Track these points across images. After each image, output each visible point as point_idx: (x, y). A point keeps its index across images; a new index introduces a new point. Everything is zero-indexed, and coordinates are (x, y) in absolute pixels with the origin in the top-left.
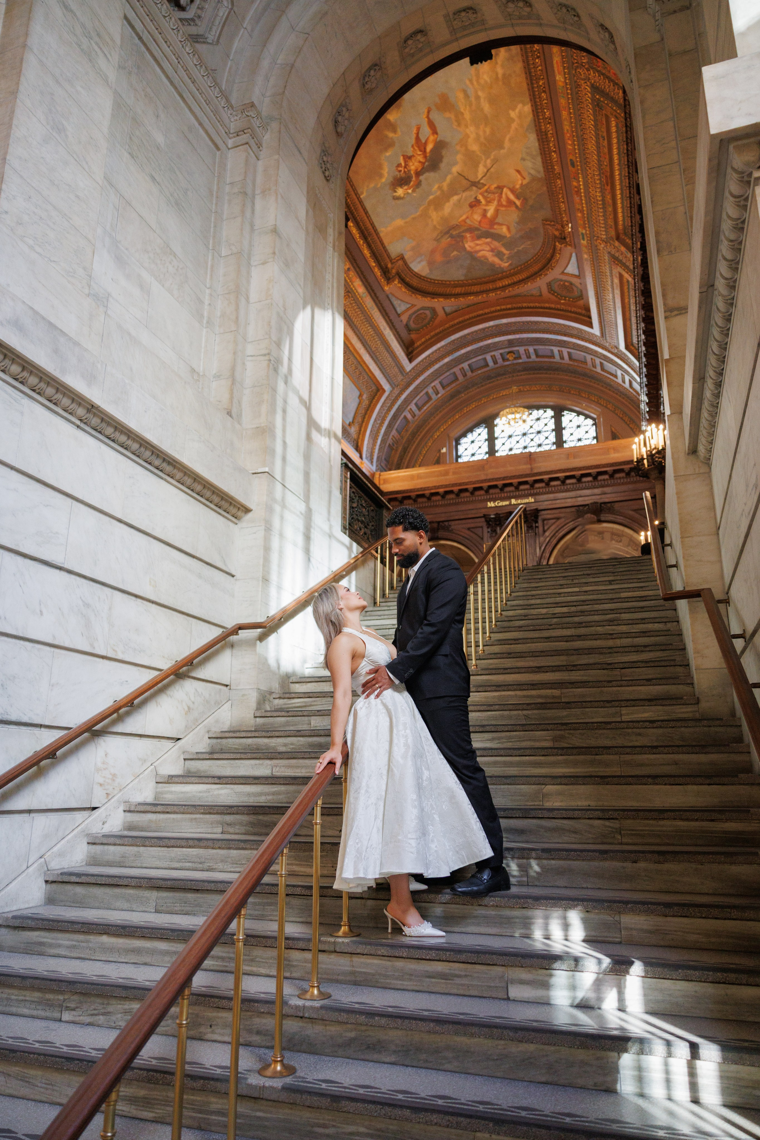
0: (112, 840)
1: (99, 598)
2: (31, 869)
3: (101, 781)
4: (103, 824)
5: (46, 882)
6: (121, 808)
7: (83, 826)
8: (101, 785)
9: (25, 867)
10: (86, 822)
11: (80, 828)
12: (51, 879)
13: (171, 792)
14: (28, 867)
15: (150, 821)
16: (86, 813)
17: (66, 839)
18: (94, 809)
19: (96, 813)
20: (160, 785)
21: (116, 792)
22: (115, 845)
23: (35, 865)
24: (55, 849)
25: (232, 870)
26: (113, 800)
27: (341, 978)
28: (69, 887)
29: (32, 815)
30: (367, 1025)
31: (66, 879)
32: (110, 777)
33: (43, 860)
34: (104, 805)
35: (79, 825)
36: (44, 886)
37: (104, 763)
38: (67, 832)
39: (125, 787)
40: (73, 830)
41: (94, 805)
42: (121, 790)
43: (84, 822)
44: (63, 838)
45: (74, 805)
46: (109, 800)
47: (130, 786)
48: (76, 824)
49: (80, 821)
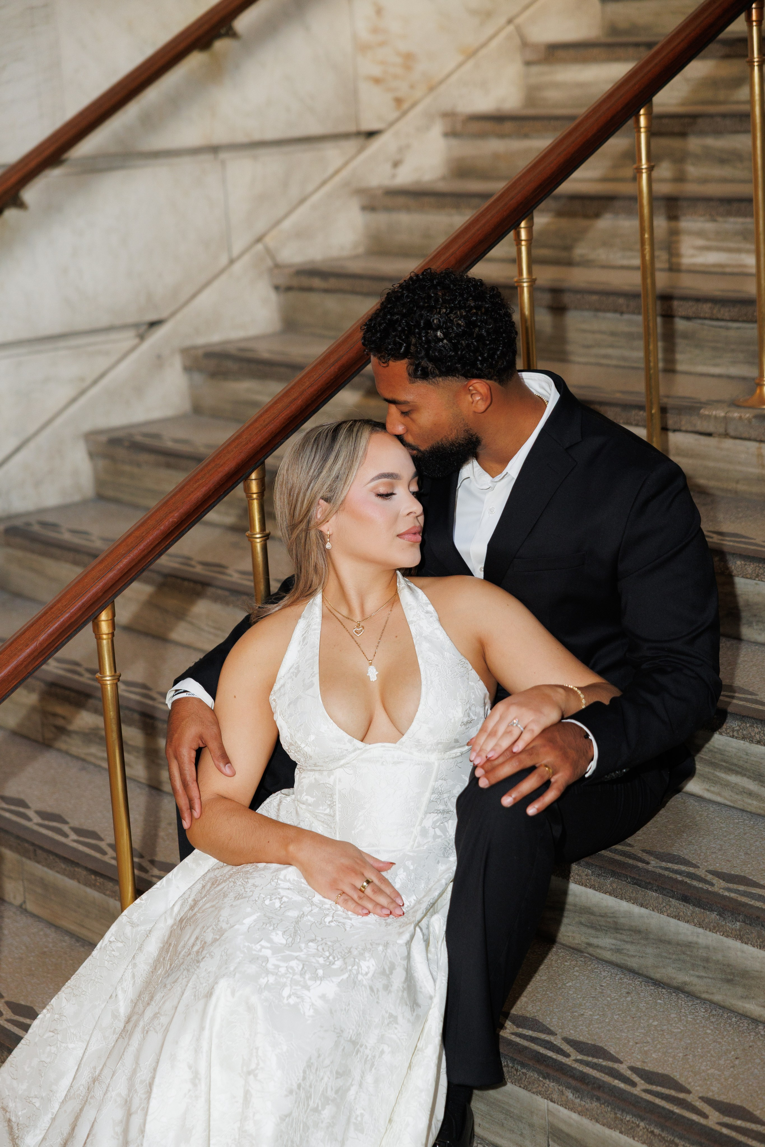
2: (237, 267)
3: (376, 71)
4: (396, 164)
5: (277, 288)
6: (437, 129)
7: (345, 174)
8: (377, 81)
9: (224, 260)
10: (351, 165)
11: (337, 179)
12: (283, 282)
13: (557, 85)
14: (232, 262)
15: (496, 156)
16: (351, 146)
17: (309, 203)
18: (371, 134)
19: (376, 144)
20: (535, 69)
21: (418, 93)
22: (408, 211)
23: (246, 258)
24: (287, 224)
26: (411, 114)
27: (740, 487)
28: (314, 298)
29: (222, 156)
31: (306, 281)
32: (399, 60)
33: (260, 247)
34: (391, 124)
35: (337, 172)
36: (273, 296)
37: (375, 30)
38: (310, 188)
39: (441, 82)
40: (324, 183)
41: (368, 126)
42: (431, 89)
43: (346, 164)
44: (302, 201)
45: (315, 129)
46: (404, 113)
47: (454, 78)
48: (331, 170)
49: (338, 162)
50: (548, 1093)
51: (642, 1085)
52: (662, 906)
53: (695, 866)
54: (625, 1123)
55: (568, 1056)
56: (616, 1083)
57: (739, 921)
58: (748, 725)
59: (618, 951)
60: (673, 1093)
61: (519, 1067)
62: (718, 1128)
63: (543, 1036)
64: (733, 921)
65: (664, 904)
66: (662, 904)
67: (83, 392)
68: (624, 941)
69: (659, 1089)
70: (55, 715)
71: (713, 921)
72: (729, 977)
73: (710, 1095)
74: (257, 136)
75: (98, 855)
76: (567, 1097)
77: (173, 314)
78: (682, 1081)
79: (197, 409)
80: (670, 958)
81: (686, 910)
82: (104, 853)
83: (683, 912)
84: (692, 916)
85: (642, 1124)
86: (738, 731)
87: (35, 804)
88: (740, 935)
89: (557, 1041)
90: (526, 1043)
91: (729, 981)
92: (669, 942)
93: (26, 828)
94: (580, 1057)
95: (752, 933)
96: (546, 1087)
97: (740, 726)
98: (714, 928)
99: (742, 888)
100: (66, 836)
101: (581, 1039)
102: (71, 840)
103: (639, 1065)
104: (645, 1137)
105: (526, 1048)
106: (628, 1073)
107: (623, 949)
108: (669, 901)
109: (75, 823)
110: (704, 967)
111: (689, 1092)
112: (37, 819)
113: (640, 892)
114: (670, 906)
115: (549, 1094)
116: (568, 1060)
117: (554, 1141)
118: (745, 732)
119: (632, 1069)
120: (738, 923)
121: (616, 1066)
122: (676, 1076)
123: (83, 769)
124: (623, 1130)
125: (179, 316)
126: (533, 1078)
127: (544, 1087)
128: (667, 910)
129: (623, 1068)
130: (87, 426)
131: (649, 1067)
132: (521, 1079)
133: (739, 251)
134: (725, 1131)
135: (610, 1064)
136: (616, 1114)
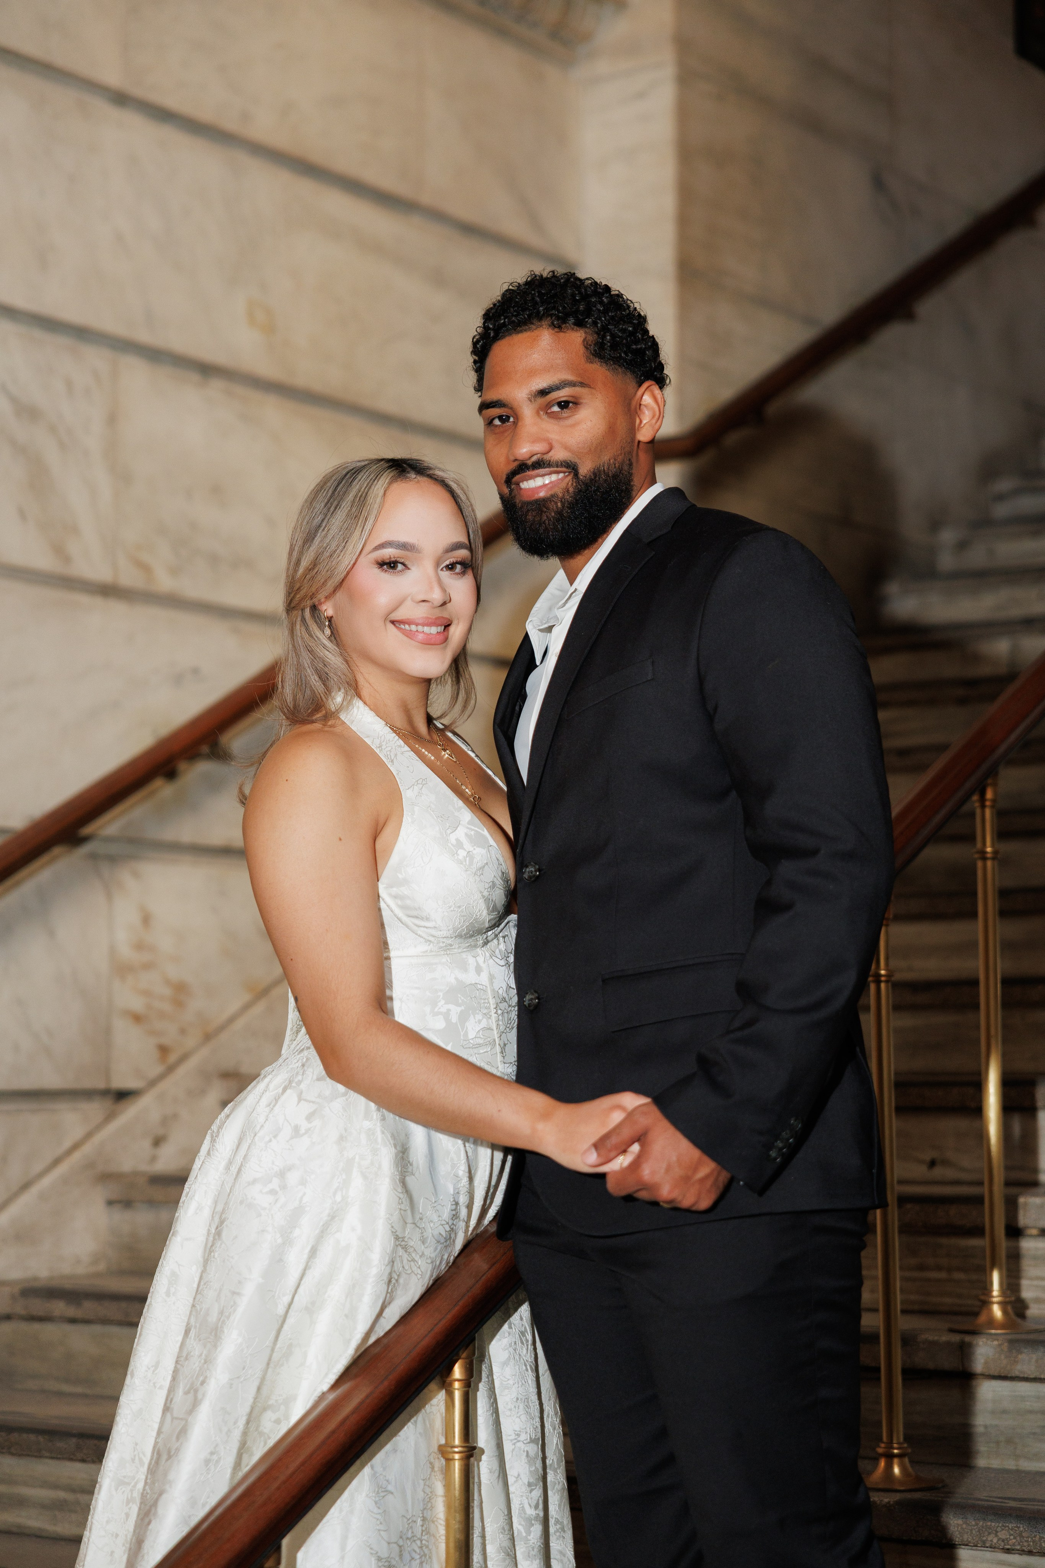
1: (69, 384)
3: (137, 1004)
4: (158, 1142)
6: (213, 1095)
7: (87, 1149)
8: (137, 1018)
10: (97, 1138)
11: (77, 1156)
16: (95, 1109)
17: (35, 1190)
18: (122, 1096)
19: (131, 1111)
21: (190, 1042)
26: (182, 1070)
31: (38, 1306)
32: (167, 992)
34: (153, 1083)
35: (76, 1147)
37: (140, 946)
38: (38, 1168)
39: (222, 1028)
40: (57, 1162)
41: (121, 1082)
42: (208, 1037)
43: (89, 1135)
44: (26, 1186)
45: (51, 1080)
46: (171, 1069)
47: (240, 1023)
48: (67, 1144)
49: (77, 1133)
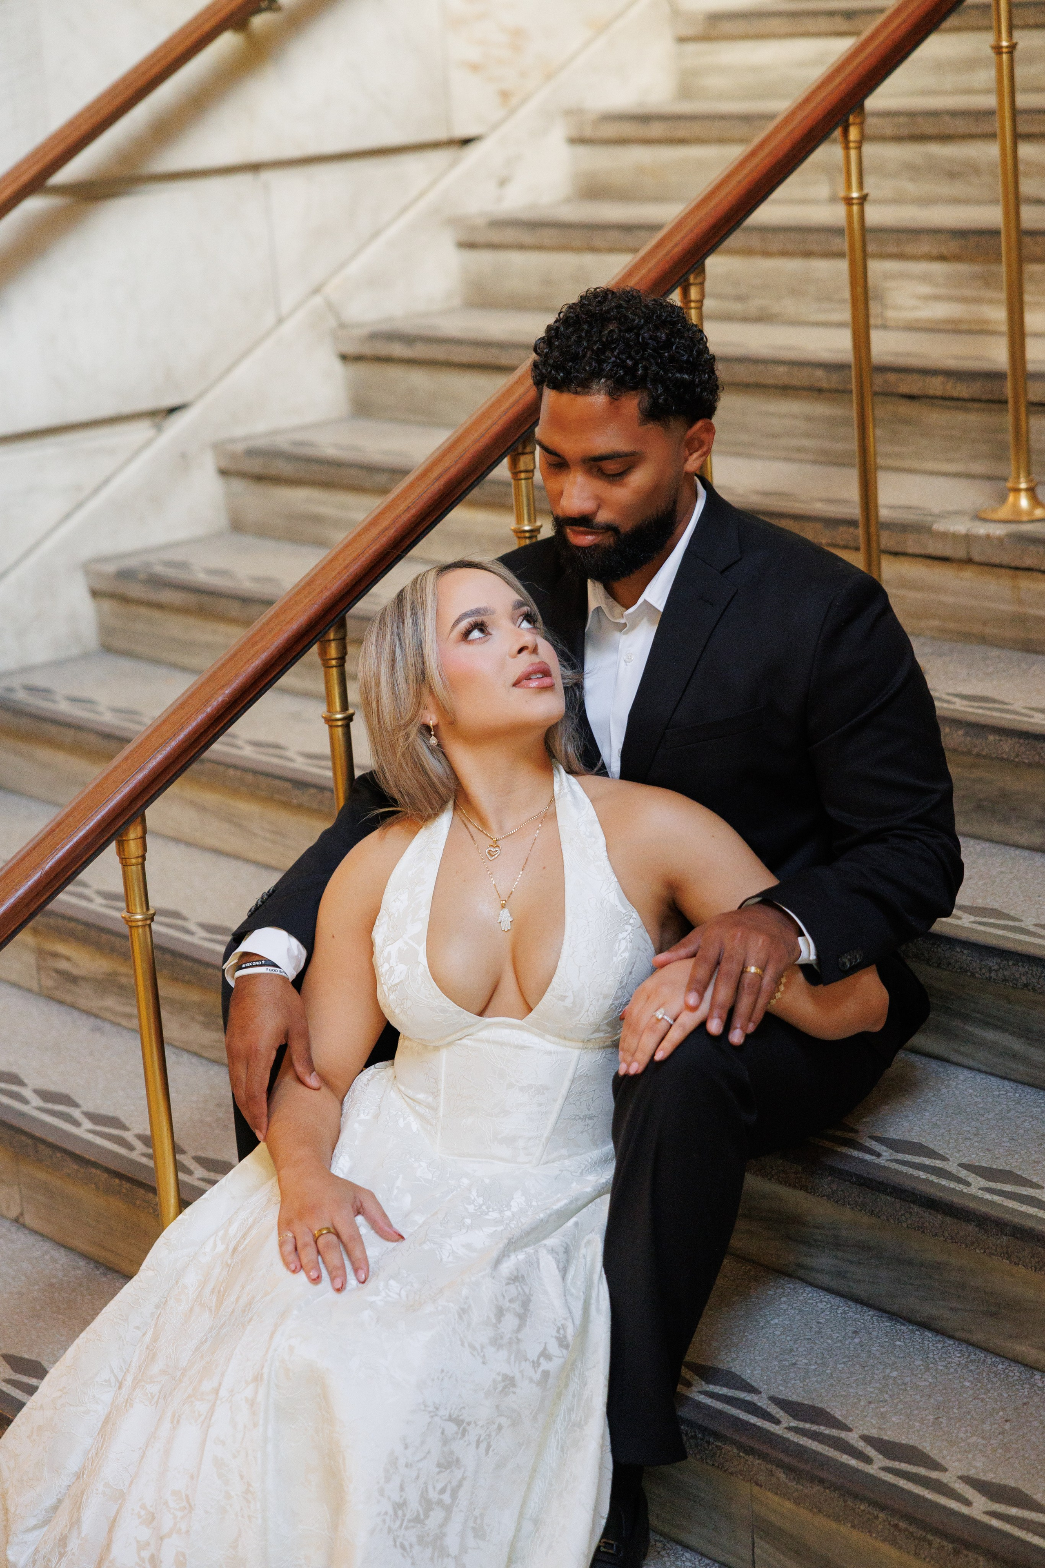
0: (510, 235)
2: (287, 328)
3: (473, 55)
4: (503, 183)
5: (343, 357)
6: (558, 134)
7: (431, 196)
8: (475, 68)
9: (270, 319)
10: (442, 184)
11: (422, 205)
12: (351, 349)
13: (721, 70)
14: (280, 321)
15: (641, 170)
16: (440, 158)
17: (383, 239)
18: (466, 142)
19: (475, 155)
20: (691, 47)
21: (531, 83)
22: (521, 247)
23: (301, 315)
24: (354, 268)
25: (822, 317)
26: (524, 112)
27: (989, 630)
28: (394, 373)
29: (266, 176)
30: (969, 753)
32: (505, 39)
33: (318, 300)
34: (495, 127)
35: (422, 194)
36: (338, 367)
38: (387, 216)
39: (563, 67)
40: (404, 210)
41: (462, 132)
42: (549, 77)
44: (374, 236)
45: (391, 136)
46: (512, 112)
47: (580, 61)
48: (413, 193)
49: (423, 181)
50: (752, 1473)
51: (880, 1460)
52: (900, 1214)
53: (944, 1159)
54: (858, 1514)
55: (777, 1422)
56: (845, 1458)
57: (1006, 1235)
58: (1011, 963)
59: (840, 1274)
60: (922, 1471)
61: (712, 1440)
62: (986, 1519)
63: (742, 1395)
64: (997, 1235)
65: (903, 1212)
66: (900, 1211)
67: (79, 506)
68: (849, 1261)
69: (904, 1466)
70: (55, 955)
71: (971, 1235)
72: (994, 1309)
73: (972, 1473)
74: (312, 149)
75: (123, 1151)
76: (778, 1479)
77: (202, 395)
78: (934, 1454)
79: (237, 526)
80: (912, 1284)
81: (932, 1219)
82: (131, 1148)
83: (930, 1222)
84: (941, 1227)
85: (882, 1515)
86: (997, 971)
87: (34, 1080)
88: (1007, 1253)
89: (762, 1401)
90: (719, 1405)
91: (992, 1314)
92: (910, 1263)
93: (22, 1114)
94: (794, 1423)
95: (1024, 1250)
96: (749, 1465)
97: (999, 965)
98: (972, 1243)
99: (1008, 1188)
100: (77, 1124)
101: (795, 1398)
102: (85, 1131)
103: (874, 1433)
104: (886, 1532)
105: (721, 1412)
106: (861, 1445)
107: (846, 1272)
108: (910, 1208)
109: (89, 1106)
110: (959, 1297)
111: (944, 1469)
112: (36, 1101)
113: (870, 1194)
114: (911, 1214)
115: (754, 1475)
116: (777, 1427)
117: (761, 1538)
118: (1006, 973)
119: (865, 1438)
120: (1005, 1238)
121: (843, 1435)
122: (926, 1447)
123: (96, 1029)
124: (856, 1522)
125: (209, 398)
126: (731, 1453)
127: (747, 1466)
128: (907, 1219)
129: (852, 1438)
130: (87, 552)
131: (889, 1435)
132: (715, 1455)
133: (978, 301)
134: (995, 1523)
135: (834, 1432)
136: (845, 1501)
